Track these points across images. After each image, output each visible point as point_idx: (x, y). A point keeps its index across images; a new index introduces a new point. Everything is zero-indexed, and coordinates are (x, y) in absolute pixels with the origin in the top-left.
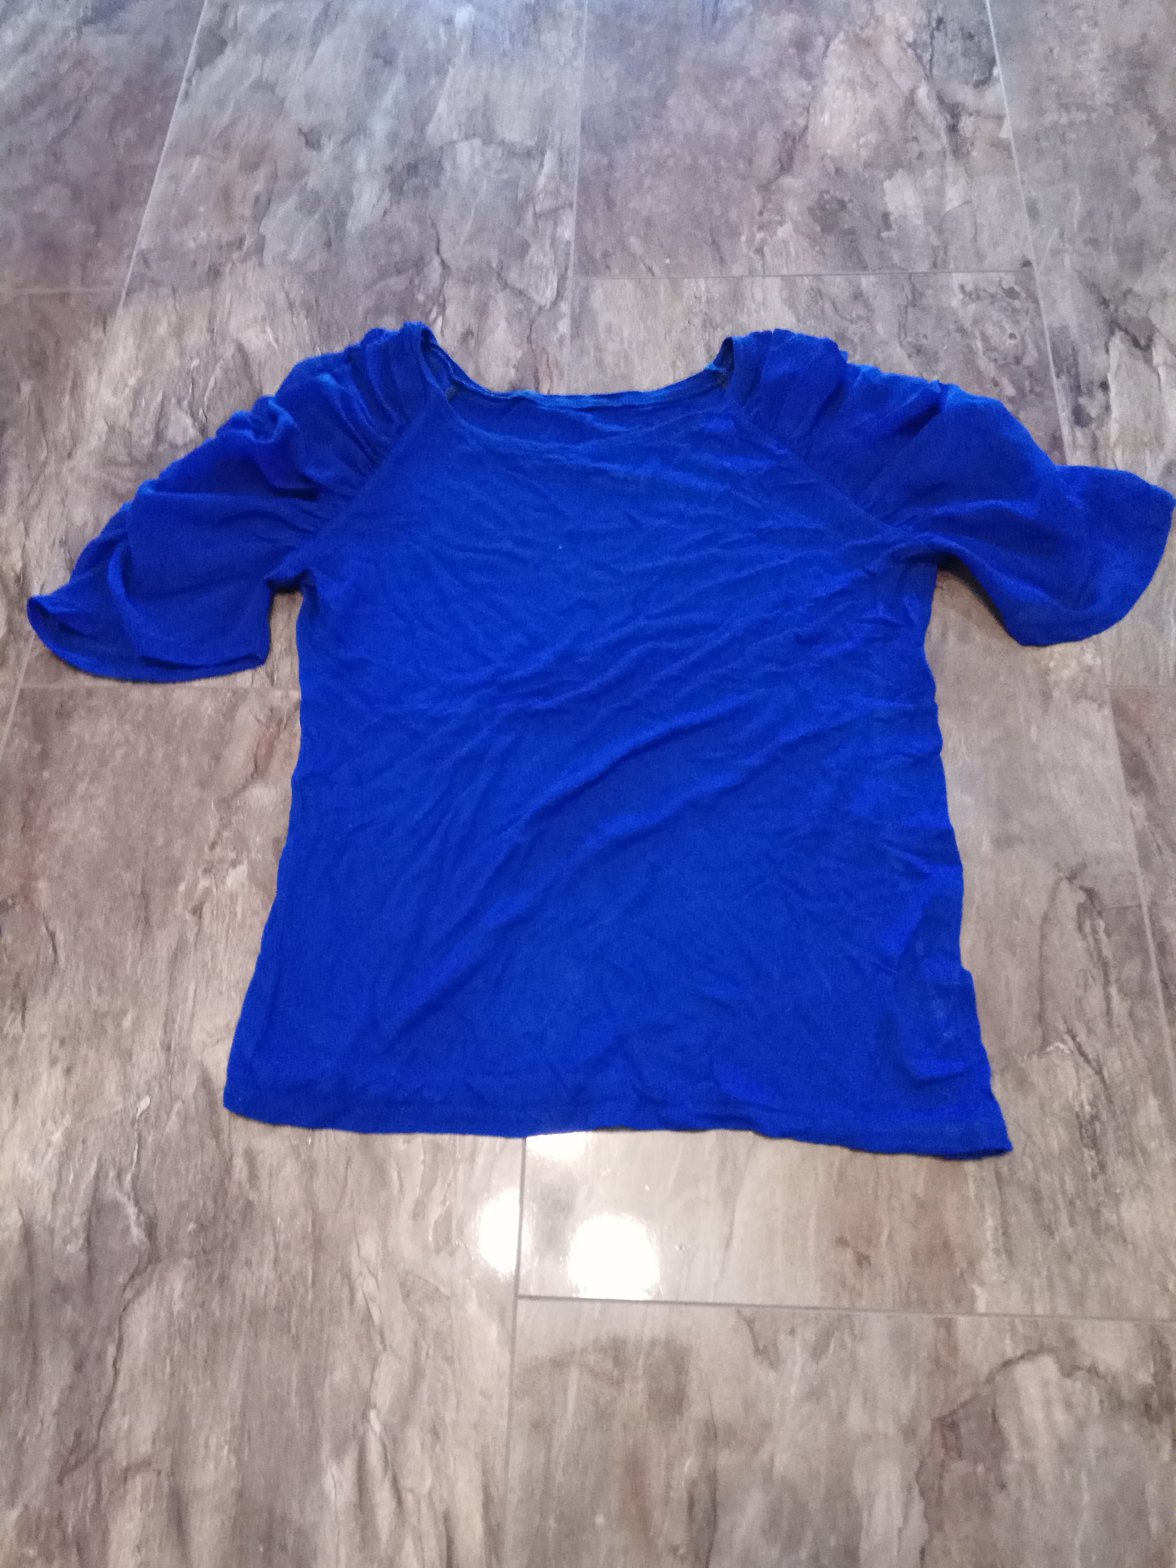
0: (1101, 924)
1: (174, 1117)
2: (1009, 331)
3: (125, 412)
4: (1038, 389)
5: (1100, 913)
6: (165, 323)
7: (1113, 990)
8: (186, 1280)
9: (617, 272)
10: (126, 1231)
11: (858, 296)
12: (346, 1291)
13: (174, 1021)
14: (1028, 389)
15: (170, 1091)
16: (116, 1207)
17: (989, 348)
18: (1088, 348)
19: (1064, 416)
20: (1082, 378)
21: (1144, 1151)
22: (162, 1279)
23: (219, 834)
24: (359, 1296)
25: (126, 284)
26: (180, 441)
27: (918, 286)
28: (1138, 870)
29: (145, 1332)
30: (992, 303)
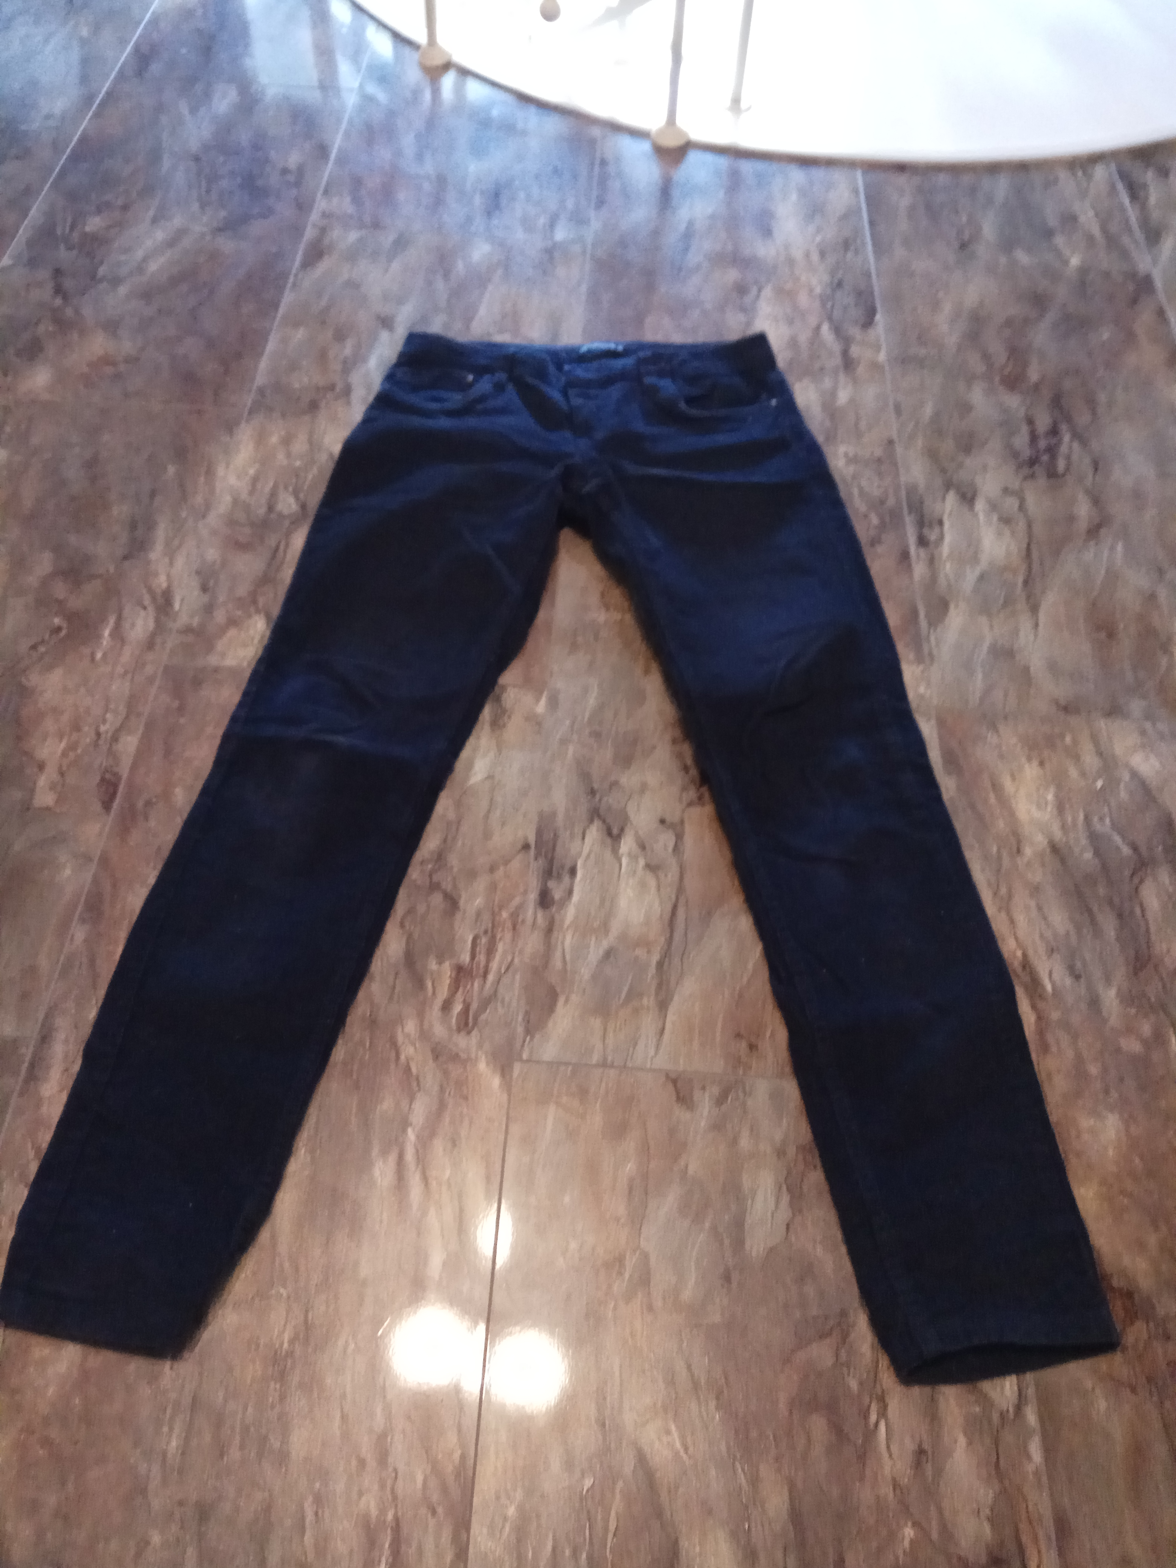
12: (393, 1054)
24: (403, 1057)
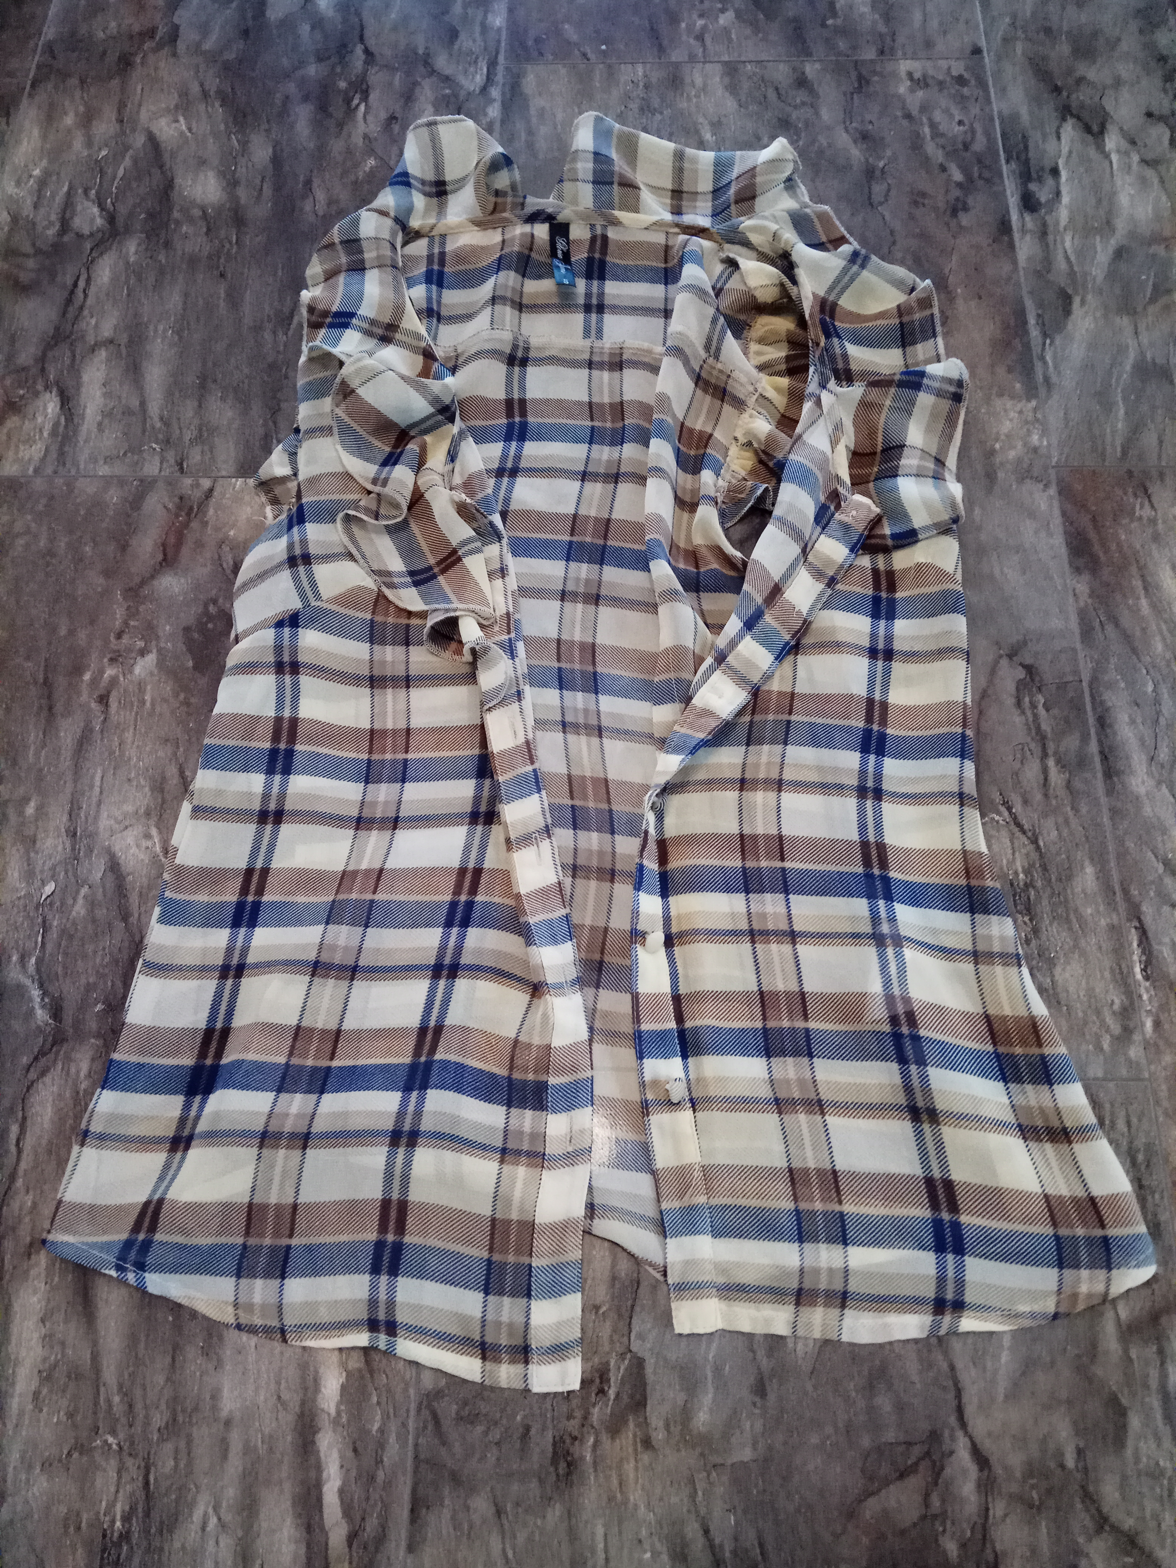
0: (1041, 699)
1: (80, 901)
2: (957, 118)
3: (29, 202)
4: (986, 174)
5: (1040, 689)
6: (71, 114)
7: (1051, 763)
8: (93, 1060)
9: (551, 57)
10: (31, 1012)
11: (802, 82)
13: (80, 808)
14: (976, 175)
15: (76, 876)
16: (20, 989)
17: (936, 133)
18: (1039, 134)
19: (1013, 201)
20: (1032, 162)
21: (1080, 918)
22: (68, 1059)
23: (126, 623)
25: (31, 76)
26: (86, 231)
27: (864, 73)
28: (1079, 646)
29: (49, 1110)
30: (940, 90)
